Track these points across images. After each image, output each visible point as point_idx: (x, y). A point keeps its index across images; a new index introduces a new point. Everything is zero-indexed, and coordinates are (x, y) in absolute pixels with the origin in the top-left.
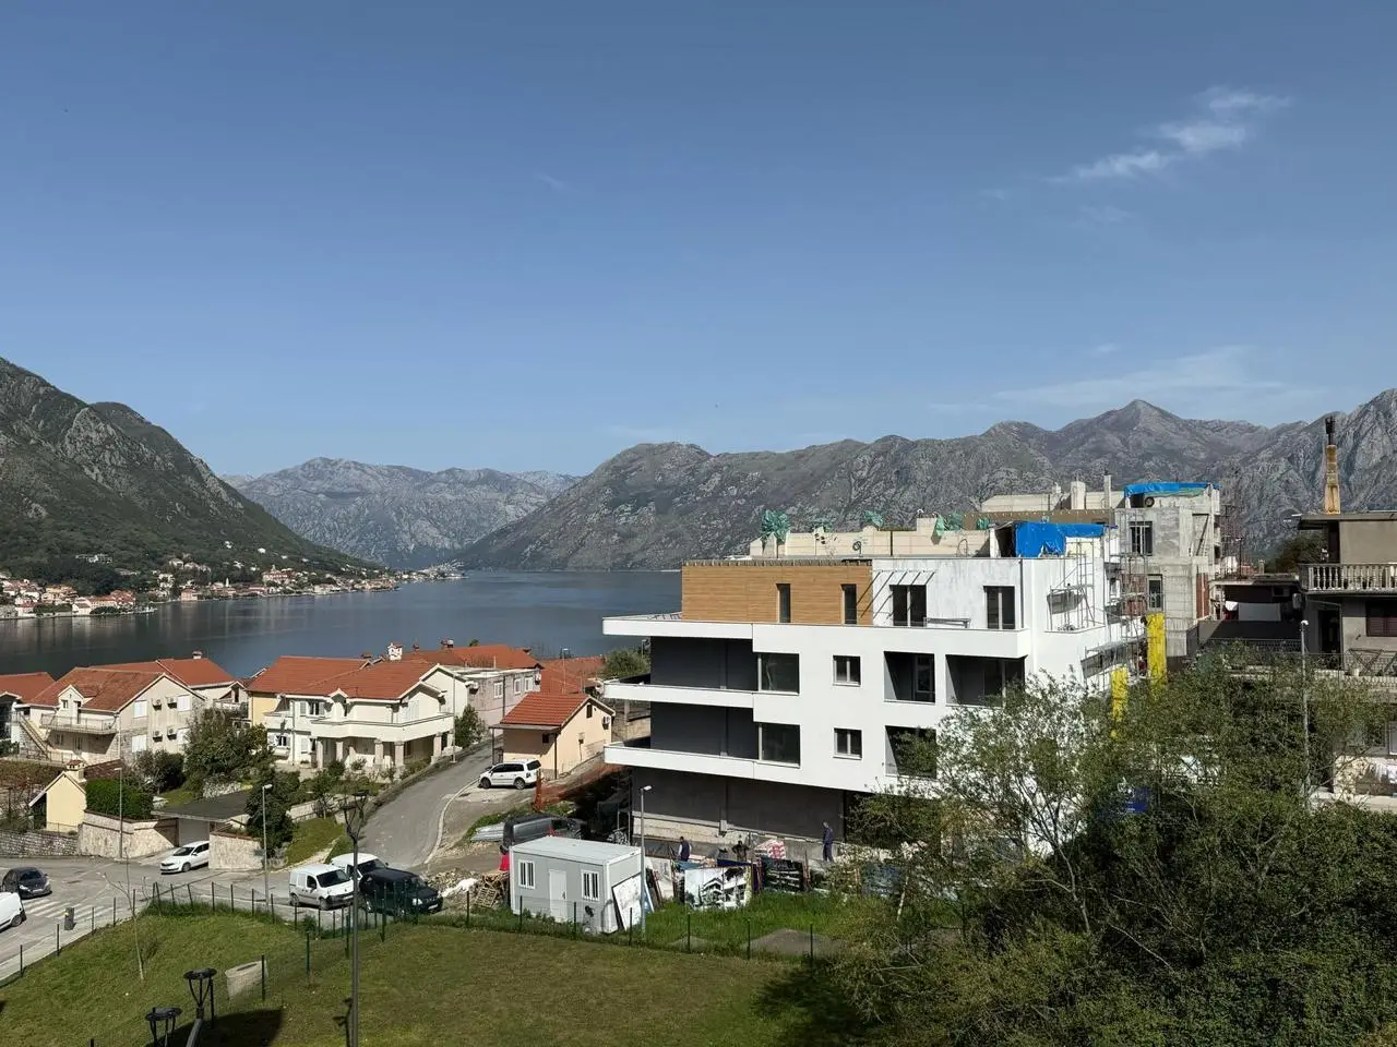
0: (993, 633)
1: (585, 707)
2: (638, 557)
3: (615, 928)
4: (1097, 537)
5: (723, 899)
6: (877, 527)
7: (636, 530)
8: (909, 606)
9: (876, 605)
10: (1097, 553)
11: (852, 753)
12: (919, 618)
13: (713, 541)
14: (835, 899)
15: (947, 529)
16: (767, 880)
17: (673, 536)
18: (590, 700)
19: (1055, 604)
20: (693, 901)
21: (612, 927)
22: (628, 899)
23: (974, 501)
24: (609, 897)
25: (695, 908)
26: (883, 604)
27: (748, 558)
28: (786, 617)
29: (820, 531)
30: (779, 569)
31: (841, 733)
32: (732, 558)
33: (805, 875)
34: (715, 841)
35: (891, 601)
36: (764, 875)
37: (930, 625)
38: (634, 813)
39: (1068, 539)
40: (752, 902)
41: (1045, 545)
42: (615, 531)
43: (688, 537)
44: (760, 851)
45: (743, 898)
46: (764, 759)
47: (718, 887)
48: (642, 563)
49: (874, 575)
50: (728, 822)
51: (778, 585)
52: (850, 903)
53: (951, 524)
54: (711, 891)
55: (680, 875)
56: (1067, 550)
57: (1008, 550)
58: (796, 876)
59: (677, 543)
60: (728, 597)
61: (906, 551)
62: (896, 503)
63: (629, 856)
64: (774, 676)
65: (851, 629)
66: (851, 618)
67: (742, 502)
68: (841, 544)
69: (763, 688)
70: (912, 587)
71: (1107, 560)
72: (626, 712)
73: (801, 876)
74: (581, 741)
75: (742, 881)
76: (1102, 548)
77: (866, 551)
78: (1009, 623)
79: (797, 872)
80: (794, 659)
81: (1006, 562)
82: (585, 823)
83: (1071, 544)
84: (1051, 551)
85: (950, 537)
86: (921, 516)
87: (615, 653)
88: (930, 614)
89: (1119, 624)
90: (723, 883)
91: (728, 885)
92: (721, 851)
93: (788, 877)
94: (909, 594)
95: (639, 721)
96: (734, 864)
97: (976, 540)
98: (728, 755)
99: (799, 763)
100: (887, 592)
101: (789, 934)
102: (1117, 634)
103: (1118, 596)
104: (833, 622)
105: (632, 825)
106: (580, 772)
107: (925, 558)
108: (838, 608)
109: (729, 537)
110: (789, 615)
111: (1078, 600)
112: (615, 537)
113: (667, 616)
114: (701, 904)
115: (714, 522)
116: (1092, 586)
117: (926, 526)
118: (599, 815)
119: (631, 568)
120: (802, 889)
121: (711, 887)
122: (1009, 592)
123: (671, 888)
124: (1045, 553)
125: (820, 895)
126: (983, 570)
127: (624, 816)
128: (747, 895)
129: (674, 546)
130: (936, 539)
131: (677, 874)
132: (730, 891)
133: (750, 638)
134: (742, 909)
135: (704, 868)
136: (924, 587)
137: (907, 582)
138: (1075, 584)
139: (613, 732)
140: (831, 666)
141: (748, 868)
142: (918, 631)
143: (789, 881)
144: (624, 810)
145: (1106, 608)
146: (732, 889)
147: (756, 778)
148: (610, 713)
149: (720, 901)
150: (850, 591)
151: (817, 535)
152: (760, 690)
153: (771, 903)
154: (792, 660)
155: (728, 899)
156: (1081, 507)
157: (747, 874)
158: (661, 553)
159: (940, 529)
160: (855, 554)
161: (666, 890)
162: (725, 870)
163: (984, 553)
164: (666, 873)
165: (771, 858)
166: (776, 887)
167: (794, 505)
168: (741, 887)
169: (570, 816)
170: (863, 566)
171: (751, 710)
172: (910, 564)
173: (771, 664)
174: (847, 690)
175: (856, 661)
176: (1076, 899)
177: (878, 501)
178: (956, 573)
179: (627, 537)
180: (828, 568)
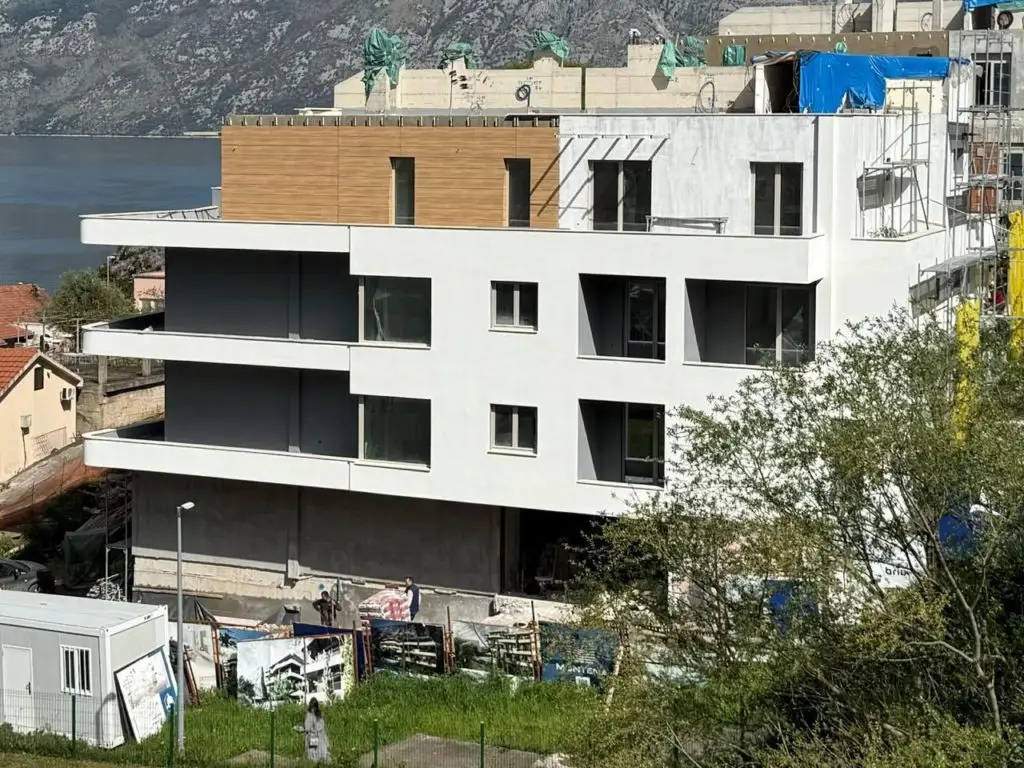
0: (764, 242)
1: (32, 373)
2: (66, 112)
3: (120, 740)
4: (936, 78)
5: (304, 689)
6: (558, 59)
7: (61, 63)
8: (621, 195)
9: (564, 196)
10: (938, 106)
11: (521, 444)
12: (639, 216)
13: (200, 84)
14: (497, 685)
15: (680, 63)
16: (380, 657)
17: (127, 74)
18: (40, 360)
19: (869, 193)
20: (252, 694)
21: (114, 738)
22: (141, 691)
23: (654, 17)
24: (111, 688)
25: (256, 705)
26: (576, 192)
27: (335, 112)
28: (407, 213)
29: (458, 66)
30: (392, 131)
31: (502, 413)
32: (309, 112)
33: (447, 648)
34: (276, 595)
35: (590, 188)
36: (373, 649)
37: (656, 229)
38: (135, 550)
39: (890, 83)
40: (355, 694)
41: (849, 91)
42: (22, 65)
43: (154, 76)
44: (368, 610)
45: (339, 687)
46: (368, 456)
47: (296, 669)
48: (71, 122)
49: (563, 143)
50: (301, 564)
51: (392, 159)
52: (524, 691)
53: (685, 56)
54: (284, 676)
55: (228, 651)
56: (887, 101)
57: (785, 100)
58: (431, 649)
59: (135, 87)
60: (303, 180)
61: (606, 103)
62: (520, 20)
63: (141, 620)
64: (386, 316)
65: (520, 236)
66: (521, 216)
67: (250, 15)
68: (497, 90)
69: (367, 337)
70: (629, 165)
71: (953, 118)
72: (101, 380)
73: (439, 650)
74: (25, 431)
75: (336, 659)
76: (946, 98)
77: (539, 103)
78: (792, 223)
79: (433, 643)
80: (423, 286)
81: (786, 120)
82: (41, 567)
83: (896, 90)
84: (859, 102)
85: (686, 78)
86: (635, 40)
87: (69, 279)
88: (657, 210)
89: (964, 226)
90: (304, 663)
91: (312, 666)
92: (288, 611)
93: (417, 652)
94: (621, 176)
95: (123, 396)
96: (321, 631)
97: (730, 82)
98: (302, 451)
99: (428, 463)
100: (584, 173)
101: (427, 742)
102: (964, 244)
103: (966, 180)
104: (488, 223)
105: (131, 571)
106: (26, 484)
107: (650, 113)
108: (500, 202)
109: (228, 77)
110: (411, 212)
111: (901, 184)
112: (24, 75)
113: (190, 214)
114: (266, 697)
115: (202, 51)
116: (927, 163)
117: (643, 58)
118: (67, 555)
119: (54, 131)
120: (440, 670)
121: (284, 669)
122: (792, 173)
123: (212, 672)
124: (848, 105)
125: (471, 679)
126: (751, 135)
127: (117, 555)
128: (347, 682)
129: (131, 93)
130: (661, 81)
131: (223, 649)
132: (316, 676)
133: (344, 250)
134: (339, 705)
135: (272, 639)
136: (648, 164)
137: (619, 154)
138: (898, 159)
139: (78, 414)
140: (488, 299)
141: (348, 639)
142: (635, 239)
143: (418, 658)
144: (117, 546)
145: (948, 200)
146: (320, 672)
147: (354, 488)
148: (74, 382)
149: (299, 693)
150: (519, 170)
151: (452, 73)
152: (362, 341)
153: (389, 693)
154: (419, 290)
155: (313, 688)
156: (887, 28)
157: (347, 647)
158: (107, 105)
159: (669, 64)
160: (518, 107)
161: (205, 677)
162: (308, 641)
163: (744, 106)
164: (204, 648)
165: (387, 621)
166: (396, 667)
167: (342, 21)
168: (335, 669)
169: (14, 557)
170: (542, 128)
171: (347, 374)
172: (625, 125)
173: (382, 295)
174: (515, 337)
175: (530, 291)
176: (981, 672)
177: (492, 17)
178: (703, 138)
179: (45, 74)
180: (480, 130)
